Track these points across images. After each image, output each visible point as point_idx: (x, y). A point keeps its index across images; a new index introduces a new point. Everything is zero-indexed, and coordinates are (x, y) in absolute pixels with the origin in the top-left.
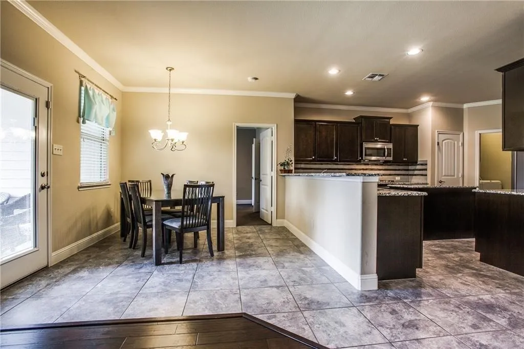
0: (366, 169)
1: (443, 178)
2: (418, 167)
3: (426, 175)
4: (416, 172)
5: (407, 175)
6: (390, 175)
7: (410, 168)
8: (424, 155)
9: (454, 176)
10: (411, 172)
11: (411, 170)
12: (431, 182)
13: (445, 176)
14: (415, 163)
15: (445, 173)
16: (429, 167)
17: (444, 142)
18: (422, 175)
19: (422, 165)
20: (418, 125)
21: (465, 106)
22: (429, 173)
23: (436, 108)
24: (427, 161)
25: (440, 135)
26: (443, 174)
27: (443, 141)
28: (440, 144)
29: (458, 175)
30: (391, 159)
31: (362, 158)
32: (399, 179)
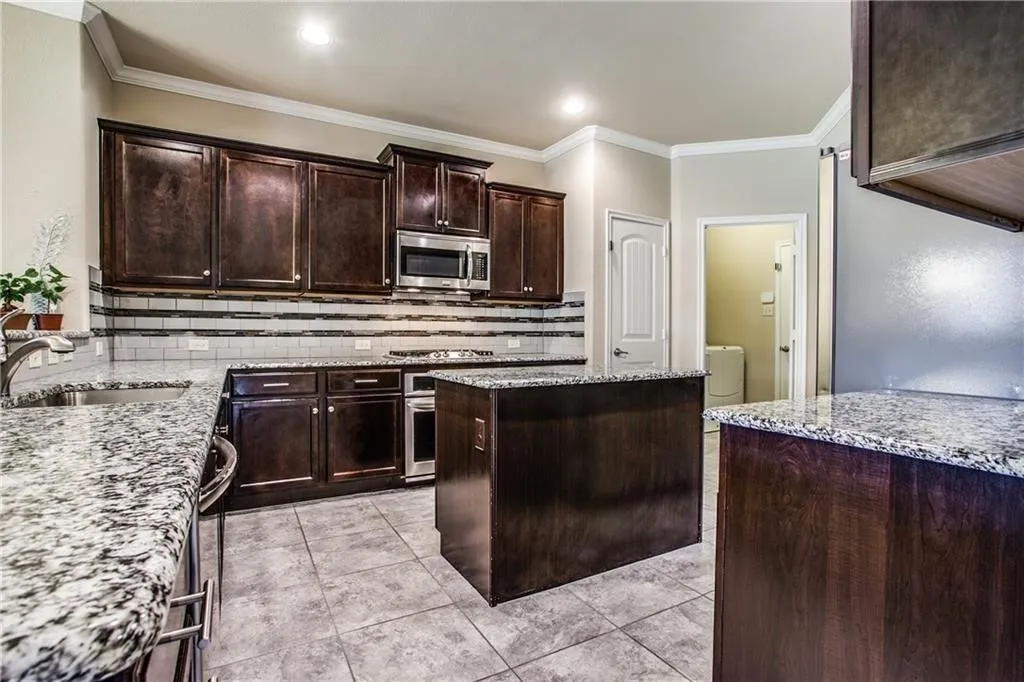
0: (420, 318)
1: (623, 344)
2: (566, 312)
3: (582, 335)
4: (560, 327)
5: (540, 334)
6: (492, 334)
7: (549, 313)
8: (578, 279)
9: (650, 336)
10: (548, 327)
11: (548, 320)
12: (594, 354)
13: (628, 336)
14: (555, 300)
15: (629, 329)
16: (588, 311)
17: (626, 243)
18: (573, 334)
19: (573, 305)
20: (565, 195)
21: (675, 152)
22: (588, 327)
23: (605, 144)
24: (582, 293)
25: (615, 222)
26: (625, 333)
27: (623, 240)
28: (615, 247)
29: (659, 334)
30: (486, 285)
31: (393, 281)
32: (518, 346)
